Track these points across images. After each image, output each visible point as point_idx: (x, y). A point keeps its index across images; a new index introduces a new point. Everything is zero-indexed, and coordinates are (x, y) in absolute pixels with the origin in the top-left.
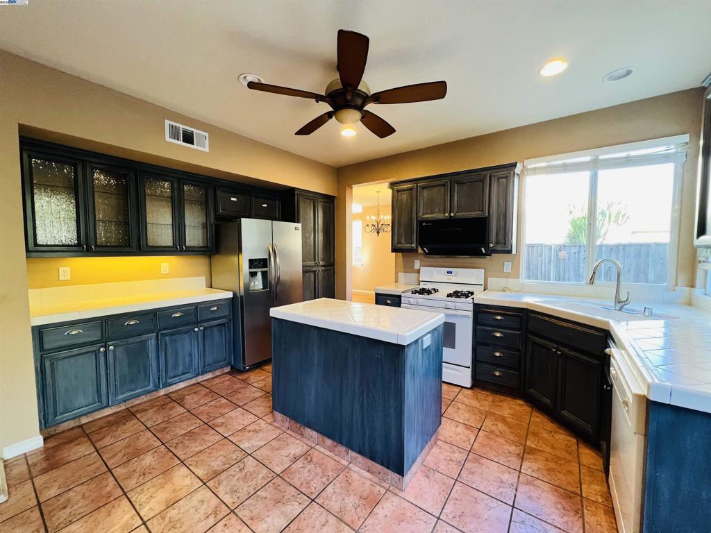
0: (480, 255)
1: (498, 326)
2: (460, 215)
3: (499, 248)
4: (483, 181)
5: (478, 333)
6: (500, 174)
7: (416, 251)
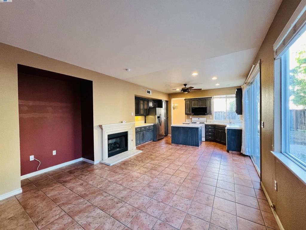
0: (205, 115)
1: (210, 128)
2: (201, 107)
3: (209, 113)
4: (206, 100)
5: (206, 130)
6: (209, 99)
7: (191, 114)
